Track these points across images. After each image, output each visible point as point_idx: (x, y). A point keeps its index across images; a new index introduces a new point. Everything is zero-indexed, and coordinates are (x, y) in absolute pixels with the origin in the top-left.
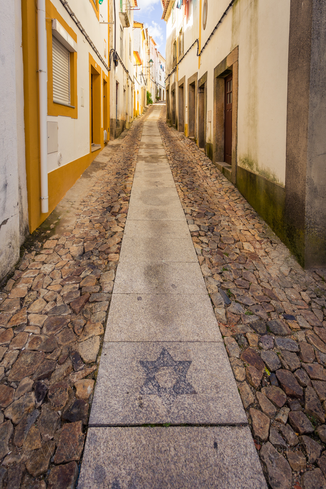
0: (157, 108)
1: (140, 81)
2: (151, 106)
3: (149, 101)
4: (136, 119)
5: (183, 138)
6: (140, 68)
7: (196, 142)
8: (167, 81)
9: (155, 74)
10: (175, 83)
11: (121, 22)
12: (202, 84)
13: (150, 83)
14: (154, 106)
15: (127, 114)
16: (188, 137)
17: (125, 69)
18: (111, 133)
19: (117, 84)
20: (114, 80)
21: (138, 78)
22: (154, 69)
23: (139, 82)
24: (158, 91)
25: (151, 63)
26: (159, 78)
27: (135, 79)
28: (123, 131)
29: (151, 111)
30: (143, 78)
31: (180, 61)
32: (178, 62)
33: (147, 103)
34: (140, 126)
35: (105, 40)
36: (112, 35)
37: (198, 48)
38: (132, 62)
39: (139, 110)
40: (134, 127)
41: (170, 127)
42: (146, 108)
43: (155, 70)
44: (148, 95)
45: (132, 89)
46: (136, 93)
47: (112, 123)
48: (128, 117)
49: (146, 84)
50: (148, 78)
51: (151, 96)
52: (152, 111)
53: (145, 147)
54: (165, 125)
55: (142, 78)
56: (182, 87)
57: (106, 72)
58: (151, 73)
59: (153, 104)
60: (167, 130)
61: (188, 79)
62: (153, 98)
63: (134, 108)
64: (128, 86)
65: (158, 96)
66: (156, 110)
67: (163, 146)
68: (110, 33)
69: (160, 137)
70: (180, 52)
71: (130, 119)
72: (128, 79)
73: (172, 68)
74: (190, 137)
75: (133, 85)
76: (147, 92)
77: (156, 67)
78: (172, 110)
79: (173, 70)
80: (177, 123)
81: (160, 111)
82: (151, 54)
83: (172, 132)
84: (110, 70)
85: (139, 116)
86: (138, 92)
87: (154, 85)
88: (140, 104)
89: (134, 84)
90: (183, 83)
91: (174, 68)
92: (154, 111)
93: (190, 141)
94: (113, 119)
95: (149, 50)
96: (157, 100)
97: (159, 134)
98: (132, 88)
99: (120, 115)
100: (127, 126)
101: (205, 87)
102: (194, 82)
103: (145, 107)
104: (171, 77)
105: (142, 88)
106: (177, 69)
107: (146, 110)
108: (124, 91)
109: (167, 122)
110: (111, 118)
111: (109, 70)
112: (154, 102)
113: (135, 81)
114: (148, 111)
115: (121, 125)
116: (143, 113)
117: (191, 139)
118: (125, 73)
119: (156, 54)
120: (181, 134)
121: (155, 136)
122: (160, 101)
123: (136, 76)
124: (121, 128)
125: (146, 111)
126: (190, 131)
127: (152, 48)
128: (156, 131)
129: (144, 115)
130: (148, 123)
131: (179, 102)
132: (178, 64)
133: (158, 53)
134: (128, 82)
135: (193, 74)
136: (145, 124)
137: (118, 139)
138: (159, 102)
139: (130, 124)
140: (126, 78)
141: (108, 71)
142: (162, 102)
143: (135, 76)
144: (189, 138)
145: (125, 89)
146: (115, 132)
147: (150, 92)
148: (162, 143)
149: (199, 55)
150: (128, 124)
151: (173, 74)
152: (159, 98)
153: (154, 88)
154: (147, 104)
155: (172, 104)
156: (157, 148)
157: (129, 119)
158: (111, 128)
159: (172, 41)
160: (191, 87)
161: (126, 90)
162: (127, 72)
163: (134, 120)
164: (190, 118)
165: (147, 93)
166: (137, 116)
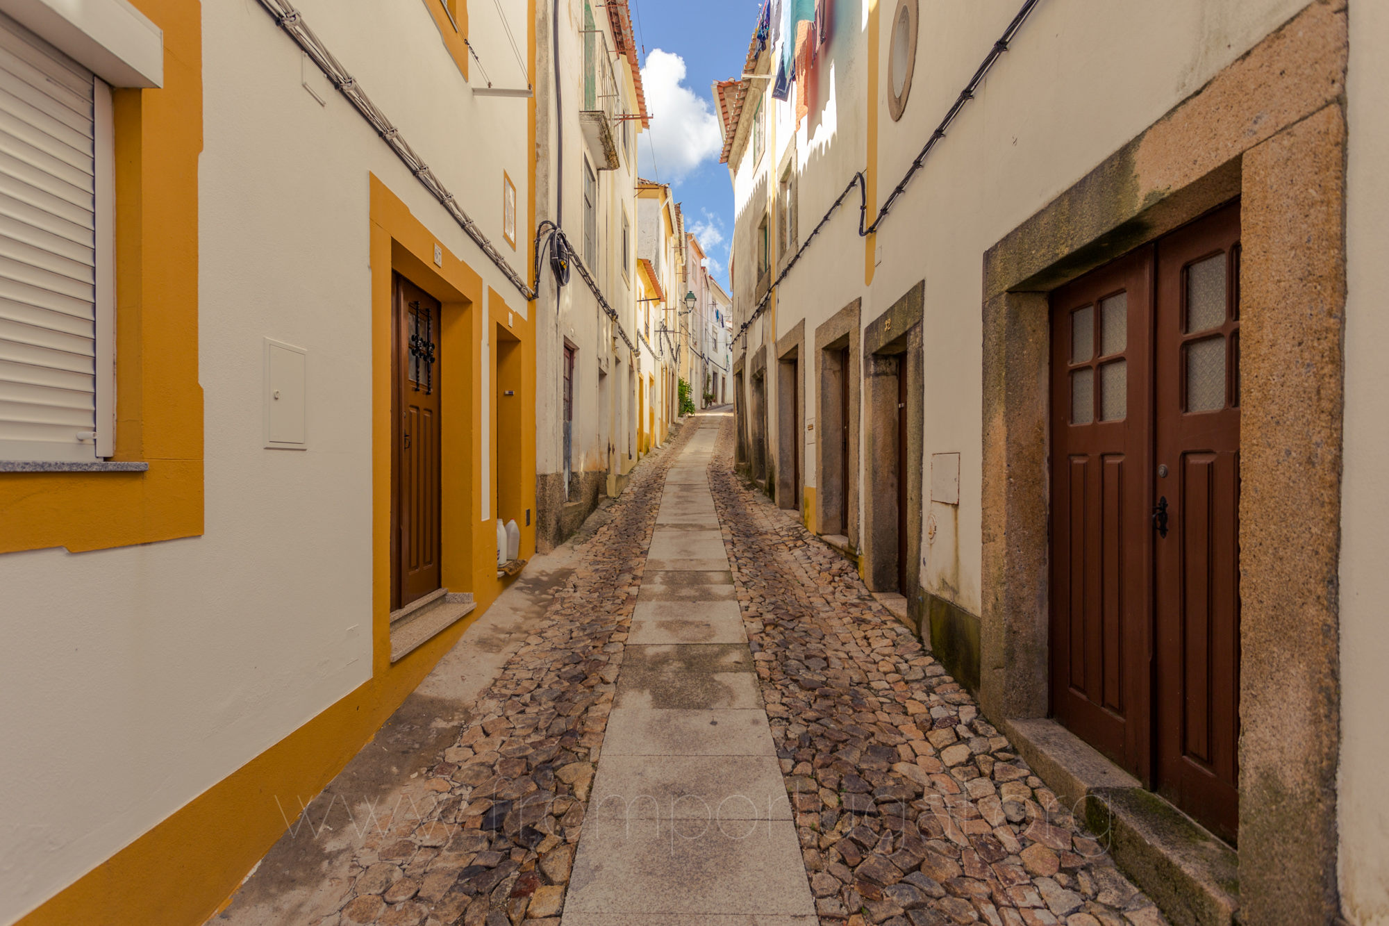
0: (708, 426)
1: (659, 348)
2: (691, 420)
3: (686, 406)
4: (645, 461)
5: (800, 537)
6: (656, 313)
7: (856, 565)
8: (740, 343)
9: (701, 334)
10: (764, 349)
11: (590, 147)
12: (893, 336)
13: (687, 358)
14: (698, 418)
15: (611, 449)
16: (819, 537)
17: (605, 305)
18: (542, 526)
19: (570, 351)
20: (551, 333)
21: (653, 341)
22: (699, 321)
23: (655, 349)
24: (710, 379)
25: (690, 303)
26: (711, 345)
27: (640, 341)
28: (594, 505)
29: (690, 433)
30: (669, 341)
31: (784, 274)
32: (774, 278)
33: (680, 410)
34: (653, 485)
35: (506, 176)
36: (547, 170)
37: (863, 208)
38: (632, 287)
39: (655, 431)
40: (636, 489)
41: (748, 488)
42: (677, 425)
43: (702, 322)
44: (683, 389)
45: (631, 372)
46: (646, 382)
47: (544, 489)
48: (617, 456)
49: (675, 360)
50: (683, 343)
51: (690, 392)
52: (693, 434)
53: (663, 588)
54: (733, 480)
55: (664, 340)
56: (791, 361)
57: (517, 304)
58: (690, 331)
59: (696, 415)
60: (741, 499)
61: (819, 330)
62: (695, 397)
63: (638, 426)
64: (618, 361)
65: (710, 392)
66: (702, 432)
67: (731, 582)
68: (539, 165)
69: (718, 534)
70: (783, 245)
71: (623, 463)
72: (615, 338)
73: (753, 302)
74: (827, 538)
75: (633, 357)
76: (680, 381)
77: (704, 316)
78: (754, 434)
79: (757, 308)
80: (772, 478)
81: (716, 435)
82: (690, 277)
83: (756, 510)
84: (535, 296)
85: (653, 451)
86: (651, 380)
87: (698, 364)
88: (658, 415)
89: (637, 355)
90: (796, 347)
91: (762, 300)
92: (699, 433)
93: (830, 554)
94: (546, 476)
95: (685, 268)
96: (707, 402)
97: (713, 520)
98: (631, 366)
99: (582, 457)
100: (611, 490)
101: (912, 348)
102: (846, 336)
103: (673, 423)
104: (750, 331)
105: (664, 369)
106: (773, 301)
107: (676, 430)
108: (602, 375)
109: (738, 470)
110: (540, 471)
111: (532, 298)
112: (699, 408)
113: (642, 348)
114: (682, 433)
115: (586, 489)
116: (667, 441)
117: (829, 545)
118: (605, 318)
119: (704, 281)
120: (788, 518)
121: (702, 528)
122: (713, 404)
123: (647, 333)
124: (584, 500)
125: (676, 435)
126: (825, 514)
127: (694, 265)
128: (705, 506)
129: (668, 447)
130: (679, 473)
131: (780, 410)
132: (777, 283)
133: (708, 279)
134: (614, 348)
135: (839, 309)
136: (671, 476)
137: (568, 544)
138: (712, 409)
139: (623, 482)
140: (607, 333)
141: (529, 300)
142: (718, 407)
143: (643, 332)
144: (821, 541)
145: (604, 369)
146: (558, 522)
147: (687, 381)
148: (727, 567)
149: (872, 230)
150: (613, 482)
151: (759, 323)
152: (712, 397)
153: (699, 371)
154: (680, 415)
155: (753, 414)
156: (707, 596)
157: (619, 463)
158: (541, 508)
159: (755, 218)
160: (828, 357)
161: (610, 371)
162: (613, 314)
163: (637, 465)
164: (824, 469)
165: (681, 384)
166: (648, 451)
